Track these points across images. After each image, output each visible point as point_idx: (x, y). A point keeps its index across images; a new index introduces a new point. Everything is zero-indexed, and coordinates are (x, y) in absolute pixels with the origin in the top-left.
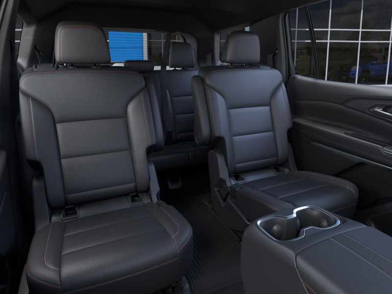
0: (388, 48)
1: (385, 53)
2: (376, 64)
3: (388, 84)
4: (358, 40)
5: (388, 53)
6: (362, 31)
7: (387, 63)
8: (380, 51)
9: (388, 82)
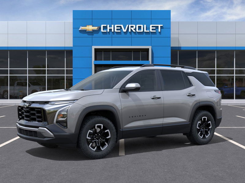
0: (234, 79)
1: (232, 81)
2: (227, 88)
3: (235, 99)
4: (215, 74)
5: (234, 81)
6: (217, 70)
7: (234, 87)
8: (229, 80)
9: (235, 98)
